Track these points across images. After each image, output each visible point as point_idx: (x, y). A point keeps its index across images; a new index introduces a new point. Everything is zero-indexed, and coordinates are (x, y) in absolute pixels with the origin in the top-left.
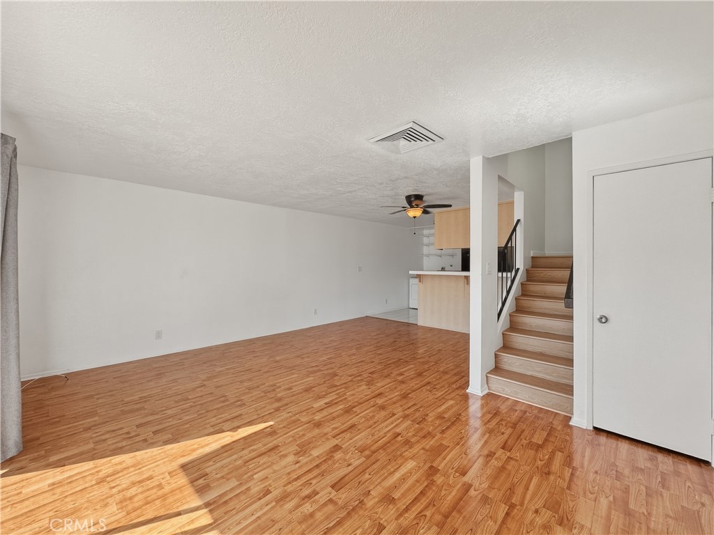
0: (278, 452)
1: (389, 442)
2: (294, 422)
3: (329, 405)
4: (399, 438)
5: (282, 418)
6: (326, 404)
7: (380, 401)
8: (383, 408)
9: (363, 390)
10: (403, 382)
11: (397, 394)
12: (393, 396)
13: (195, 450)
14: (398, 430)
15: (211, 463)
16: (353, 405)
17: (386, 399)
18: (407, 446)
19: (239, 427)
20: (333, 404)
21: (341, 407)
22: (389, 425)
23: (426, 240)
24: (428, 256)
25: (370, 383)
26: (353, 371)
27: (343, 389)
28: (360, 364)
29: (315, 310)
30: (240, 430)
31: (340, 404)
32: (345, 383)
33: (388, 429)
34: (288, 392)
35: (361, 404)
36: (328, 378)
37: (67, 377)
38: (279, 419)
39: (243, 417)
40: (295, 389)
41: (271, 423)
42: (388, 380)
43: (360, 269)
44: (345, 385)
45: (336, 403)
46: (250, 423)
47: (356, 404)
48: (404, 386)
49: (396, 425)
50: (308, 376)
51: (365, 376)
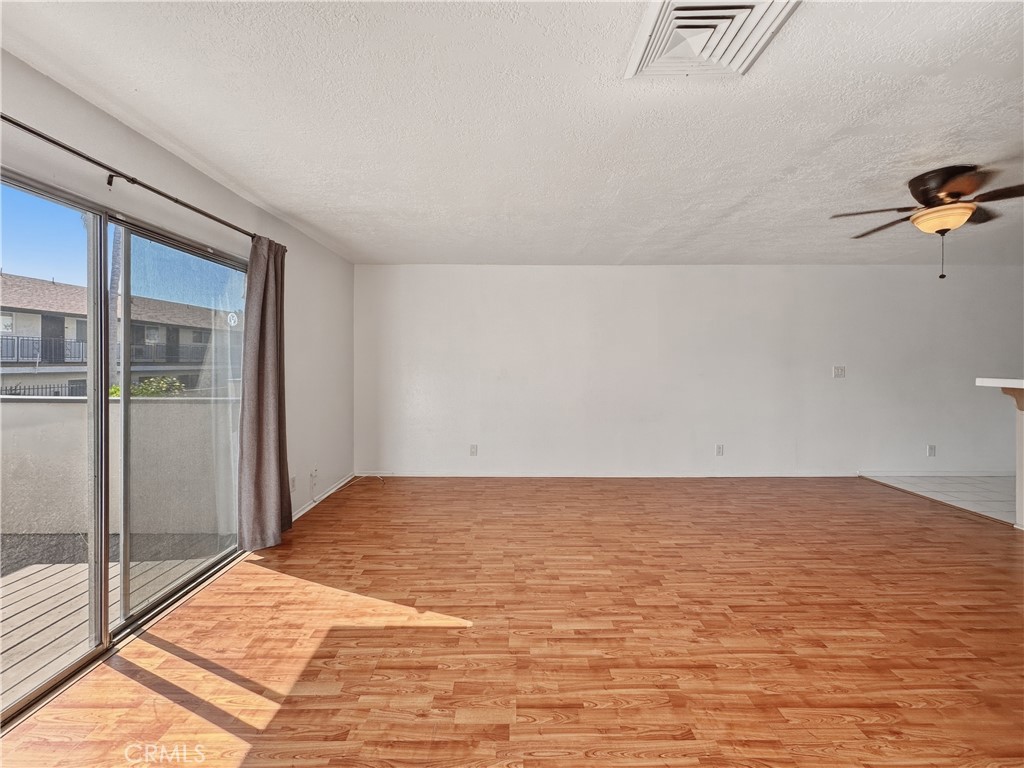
0: (425, 677)
2: (497, 639)
3: (582, 637)
5: (491, 622)
6: (578, 632)
7: (686, 683)
8: (678, 703)
9: (679, 639)
10: (800, 665)
11: (751, 687)
12: (734, 687)
13: (363, 615)
15: (353, 644)
16: (621, 661)
17: (710, 686)
19: (431, 608)
20: (587, 640)
21: (595, 652)
25: (708, 630)
26: (699, 588)
27: (640, 618)
28: (732, 578)
30: (428, 614)
31: (601, 644)
32: (655, 607)
34: (547, 582)
35: (639, 666)
36: (635, 583)
37: (385, 479)
38: (483, 623)
39: (453, 595)
40: (563, 581)
41: (469, 624)
42: (762, 642)
43: (841, 372)
44: (652, 611)
45: (595, 640)
46: (448, 610)
47: (630, 661)
48: (793, 676)
50: (606, 566)
51: (717, 608)
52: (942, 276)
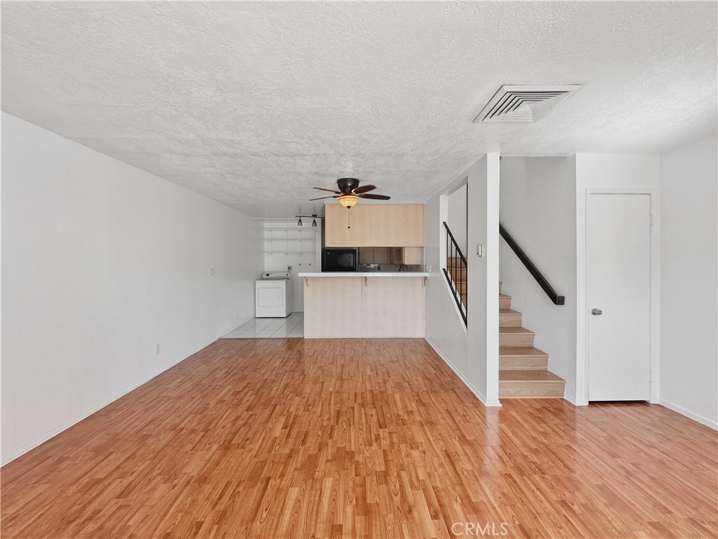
23: (267, 234)
24: (271, 253)
29: (158, 347)
52: (349, 228)
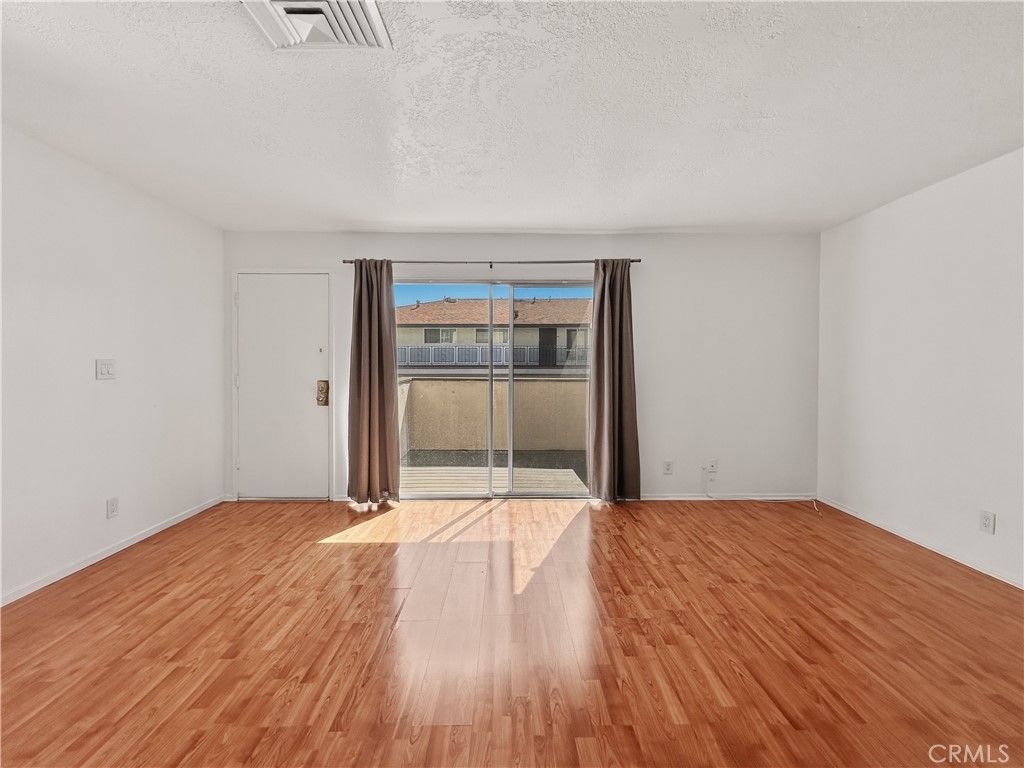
1: (318, 657)
4: (301, 673)
14: (310, 689)
18: (282, 666)
22: (335, 690)
33: (334, 678)
49: (317, 698)
